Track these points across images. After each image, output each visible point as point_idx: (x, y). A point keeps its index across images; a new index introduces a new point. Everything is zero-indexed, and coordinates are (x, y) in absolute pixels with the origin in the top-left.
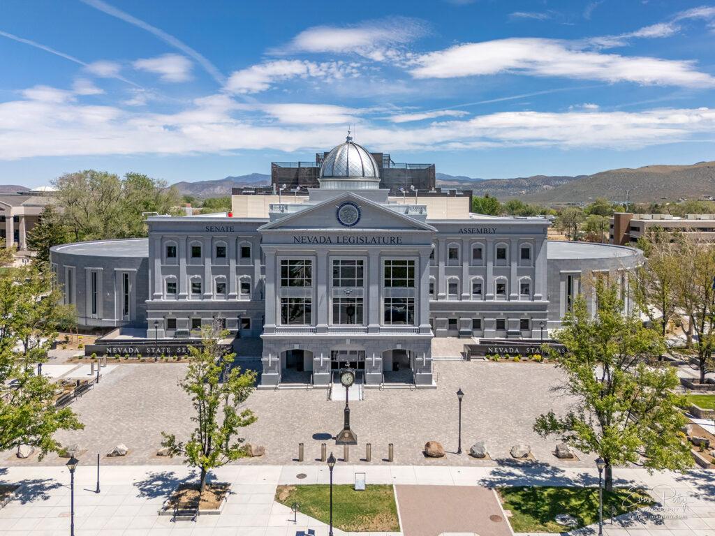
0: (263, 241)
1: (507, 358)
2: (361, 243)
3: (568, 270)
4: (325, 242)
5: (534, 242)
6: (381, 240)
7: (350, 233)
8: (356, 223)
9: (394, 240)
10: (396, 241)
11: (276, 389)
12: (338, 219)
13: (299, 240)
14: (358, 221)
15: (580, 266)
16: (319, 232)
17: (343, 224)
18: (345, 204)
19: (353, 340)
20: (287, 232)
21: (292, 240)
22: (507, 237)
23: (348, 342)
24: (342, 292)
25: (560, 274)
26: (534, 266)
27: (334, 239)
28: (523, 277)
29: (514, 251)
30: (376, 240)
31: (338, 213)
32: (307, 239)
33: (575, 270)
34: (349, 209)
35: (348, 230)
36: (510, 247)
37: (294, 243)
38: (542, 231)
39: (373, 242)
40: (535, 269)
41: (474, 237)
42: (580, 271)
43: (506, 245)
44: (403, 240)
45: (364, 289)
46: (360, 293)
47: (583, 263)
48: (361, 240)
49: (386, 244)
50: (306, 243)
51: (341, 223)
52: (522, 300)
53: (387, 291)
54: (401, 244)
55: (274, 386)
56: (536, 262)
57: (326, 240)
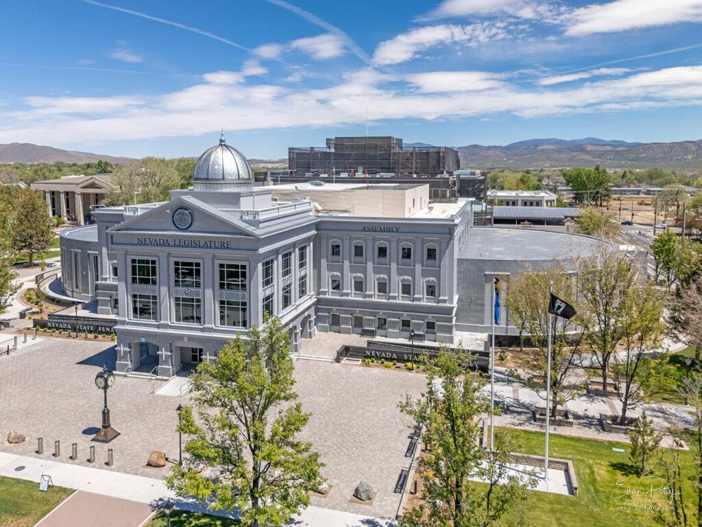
0: (115, 241)
1: (383, 363)
2: (194, 247)
3: (493, 271)
4: (163, 245)
5: (440, 243)
6: (213, 244)
7: (184, 236)
8: (189, 227)
9: (224, 245)
10: (225, 245)
11: (125, 376)
12: (174, 222)
13: (142, 242)
14: (190, 225)
15: (508, 268)
16: (157, 235)
17: (178, 228)
18: (179, 209)
19: (191, 338)
20: (131, 234)
21: (136, 241)
22: (411, 237)
23: (186, 339)
24: (182, 292)
25: (485, 275)
26: (440, 268)
27: (172, 243)
28: (428, 279)
29: (419, 252)
30: (209, 244)
31: (173, 217)
32: (149, 242)
33: (502, 271)
34: (183, 214)
35: (182, 233)
36: (415, 247)
37: (138, 244)
38: (447, 231)
39: (206, 246)
40: (440, 271)
41: (378, 235)
42: (509, 273)
43: (411, 245)
44: (231, 245)
45: (201, 290)
46: (198, 294)
47: (511, 264)
48: (195, 244)
49: (217, 248)
50: (147, 245)
51: (176, 226)
52: (426, 302)
53: (221, 294)
54: (230, 248)
55: (124, 373)
56: (441, 264)
57: (164, 243)
